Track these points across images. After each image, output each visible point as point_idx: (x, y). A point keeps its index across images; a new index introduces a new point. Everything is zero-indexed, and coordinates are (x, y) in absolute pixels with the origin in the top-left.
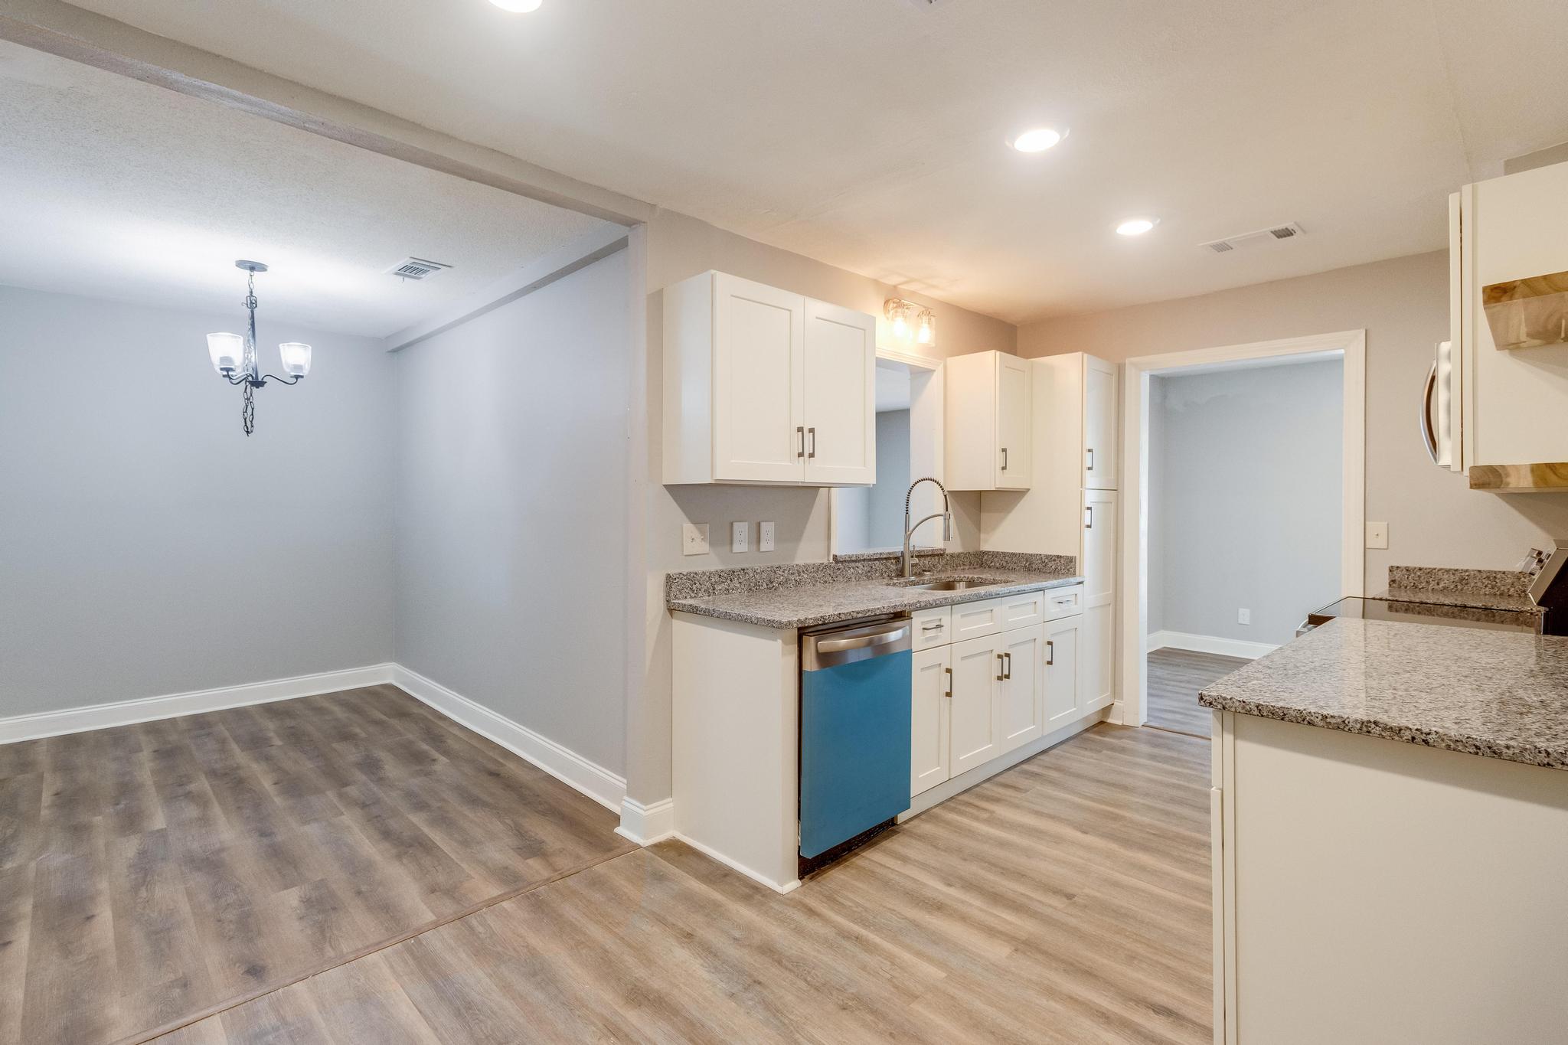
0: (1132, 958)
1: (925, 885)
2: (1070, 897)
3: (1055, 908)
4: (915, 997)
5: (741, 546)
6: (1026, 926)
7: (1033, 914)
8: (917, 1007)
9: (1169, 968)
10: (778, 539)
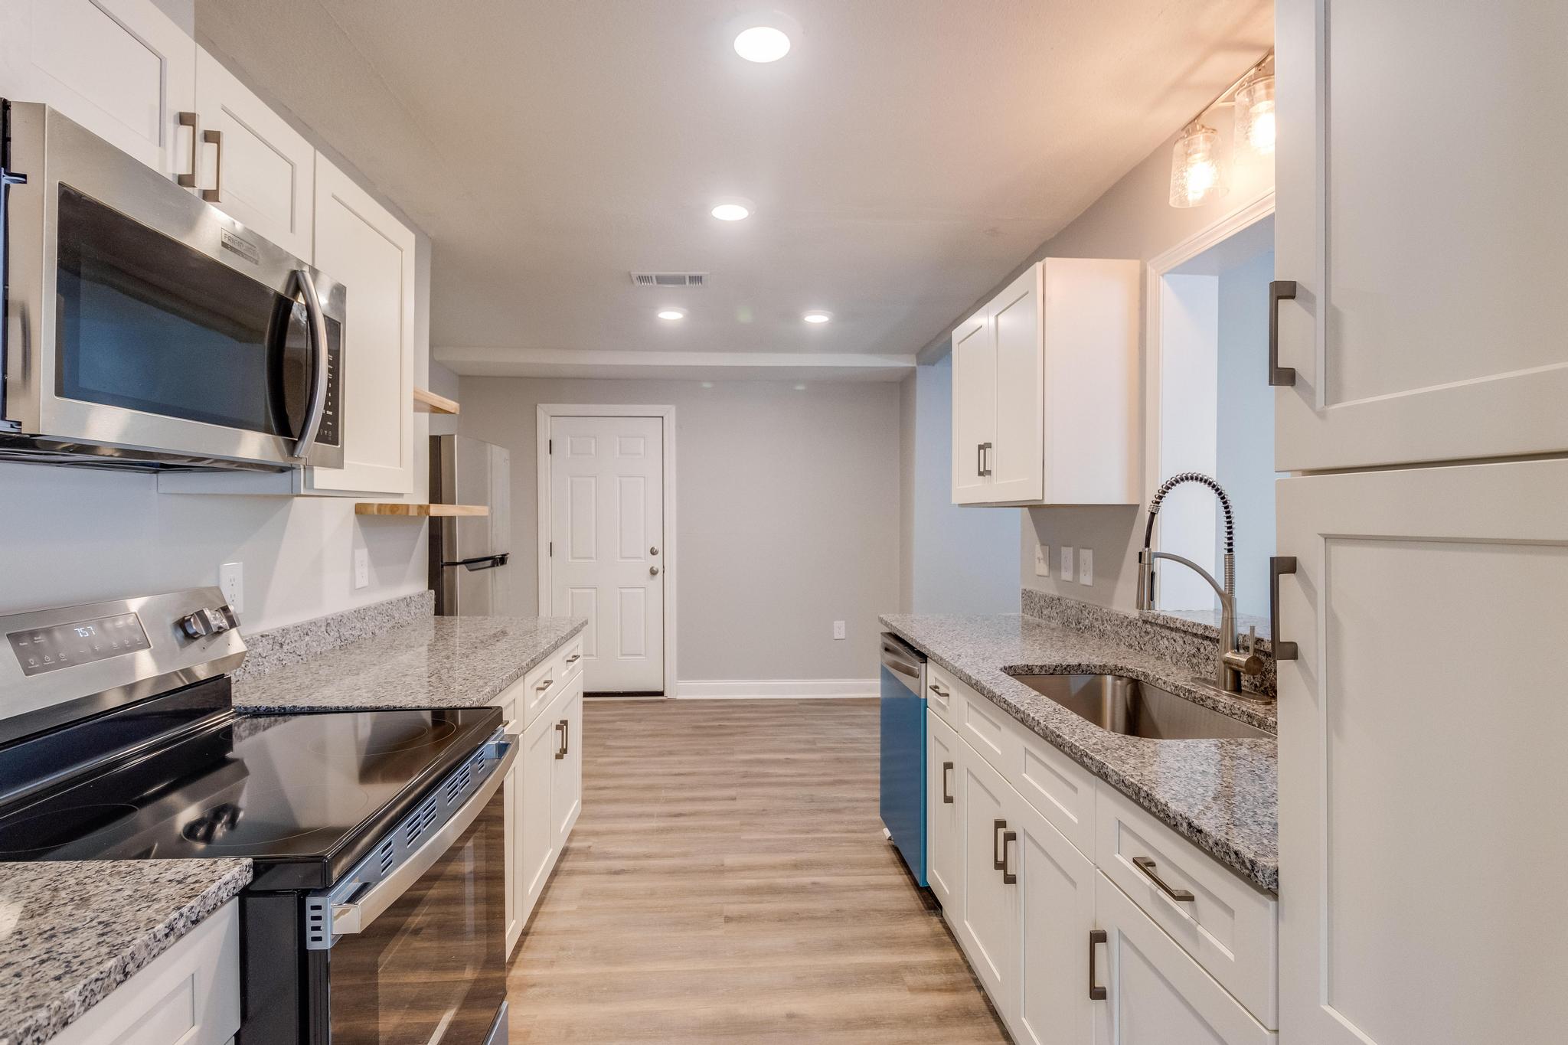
0: (652, 894)
1: (827, 875)
2: (728, 919)
3: (728, 903)
4: (742, 825)
5: (1067, 575)
6: (731, 881)
7: (737, 891)
8: (738, 822)
9: (626, 899)
10: (1097, 573)
